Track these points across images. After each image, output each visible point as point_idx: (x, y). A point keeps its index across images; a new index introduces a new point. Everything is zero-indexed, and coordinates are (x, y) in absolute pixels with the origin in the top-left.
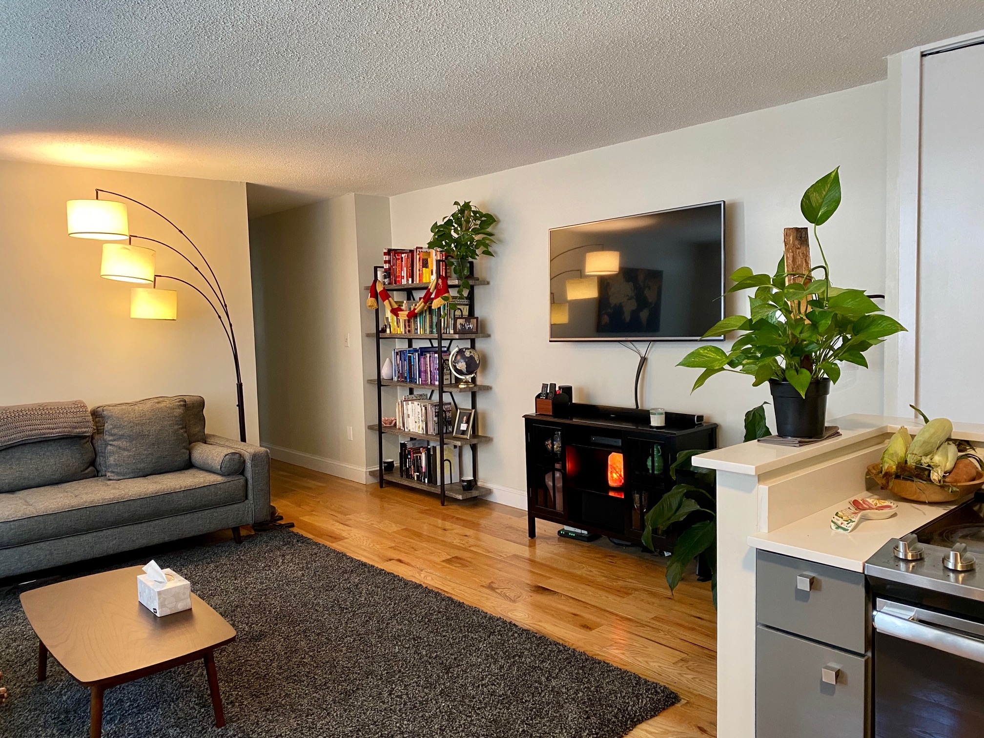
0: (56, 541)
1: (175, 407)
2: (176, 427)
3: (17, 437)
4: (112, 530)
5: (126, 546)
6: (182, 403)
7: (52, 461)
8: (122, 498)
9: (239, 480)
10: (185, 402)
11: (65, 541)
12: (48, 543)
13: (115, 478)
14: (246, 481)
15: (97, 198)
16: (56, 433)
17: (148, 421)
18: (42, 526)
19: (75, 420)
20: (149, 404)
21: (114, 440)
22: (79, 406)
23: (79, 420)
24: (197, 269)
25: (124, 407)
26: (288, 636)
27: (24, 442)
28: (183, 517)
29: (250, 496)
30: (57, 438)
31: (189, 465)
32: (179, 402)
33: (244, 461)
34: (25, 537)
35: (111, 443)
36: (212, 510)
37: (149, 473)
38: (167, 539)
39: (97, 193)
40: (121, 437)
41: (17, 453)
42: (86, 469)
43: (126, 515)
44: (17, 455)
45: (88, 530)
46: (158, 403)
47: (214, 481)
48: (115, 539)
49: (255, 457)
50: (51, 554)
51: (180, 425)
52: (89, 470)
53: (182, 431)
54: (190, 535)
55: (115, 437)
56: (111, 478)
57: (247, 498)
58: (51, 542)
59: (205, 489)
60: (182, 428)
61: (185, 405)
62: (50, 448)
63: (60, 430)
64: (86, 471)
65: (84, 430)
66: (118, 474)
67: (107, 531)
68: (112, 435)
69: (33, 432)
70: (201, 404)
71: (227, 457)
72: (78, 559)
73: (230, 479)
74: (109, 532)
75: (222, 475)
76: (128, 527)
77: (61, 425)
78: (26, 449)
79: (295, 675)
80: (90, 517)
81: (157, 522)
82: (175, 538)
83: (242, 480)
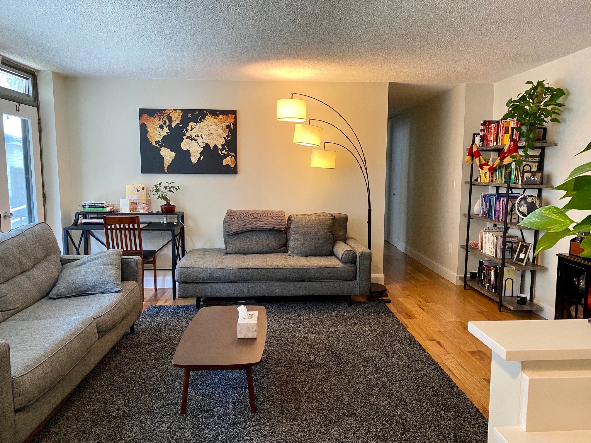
0: (252, 283)
1: (327, 219)
2: (326, 231)
3: (249, 227)
4: (279, 283)
5: (285, 294)
6: (332, 217)
7: (264, 241)
8: (285, 267)
9: (352, 267)
10: (334, 217)
11: (256, 284)
12: (247, 283)
13: (292, 255)
14: (356, 268)
15: (292, 98)
16: (267, 226)
17: (311, 225)
18: (245, 274)
19: (277, 221)
20: (314, 216)
21: (294, 234)
22: (282, 214)
23: (279, 221)
24: (347, 138)
25: (301, 216)
26: (329, 371)
27: (252, 230)
28: (317, 283)
29: (358, 278)
30: (268, 229)
31: (331, 254)
32: (330, 216)
33: (356, 256)
34: (237, 278)
35: (292, 235)
36: (334, 282)
37: (309, 255)
38: (307, 294)
39: (292, 95)
41: (249, 235)
42: (281, 248)
43: (286, 276)
45: (267, 281)
46: (319, 216)
47: (336, 266)
48: (280, 288)
49: (362, 254)
50: (249, 289)
51: (329, 230)
52: (282, 248)
53: (330, 233)
54: (320, 294)
55: (295, 233)
56: (290, 254)
57: (356, 279)
58: (249, 283)
59: (330, 269)
60: (329, 232)
61: (334, 219)
62: (264, 234)
63: (269, 225)
64: (281, 249)
65: (280, 227)
66: (294, 253)
67: (276, 283)
68: (293, 231)
69: (257, 225)
70: (345, 219)
71: (346, 252)
72: (262, 295)
75: (342, 262)
76: (287, 283)
77: (269, 223)
78: (254, 233)
79: (312, 398)
80: (267, 274)
81: (302, 283)
82: (311, 294)
83: (353, 267)
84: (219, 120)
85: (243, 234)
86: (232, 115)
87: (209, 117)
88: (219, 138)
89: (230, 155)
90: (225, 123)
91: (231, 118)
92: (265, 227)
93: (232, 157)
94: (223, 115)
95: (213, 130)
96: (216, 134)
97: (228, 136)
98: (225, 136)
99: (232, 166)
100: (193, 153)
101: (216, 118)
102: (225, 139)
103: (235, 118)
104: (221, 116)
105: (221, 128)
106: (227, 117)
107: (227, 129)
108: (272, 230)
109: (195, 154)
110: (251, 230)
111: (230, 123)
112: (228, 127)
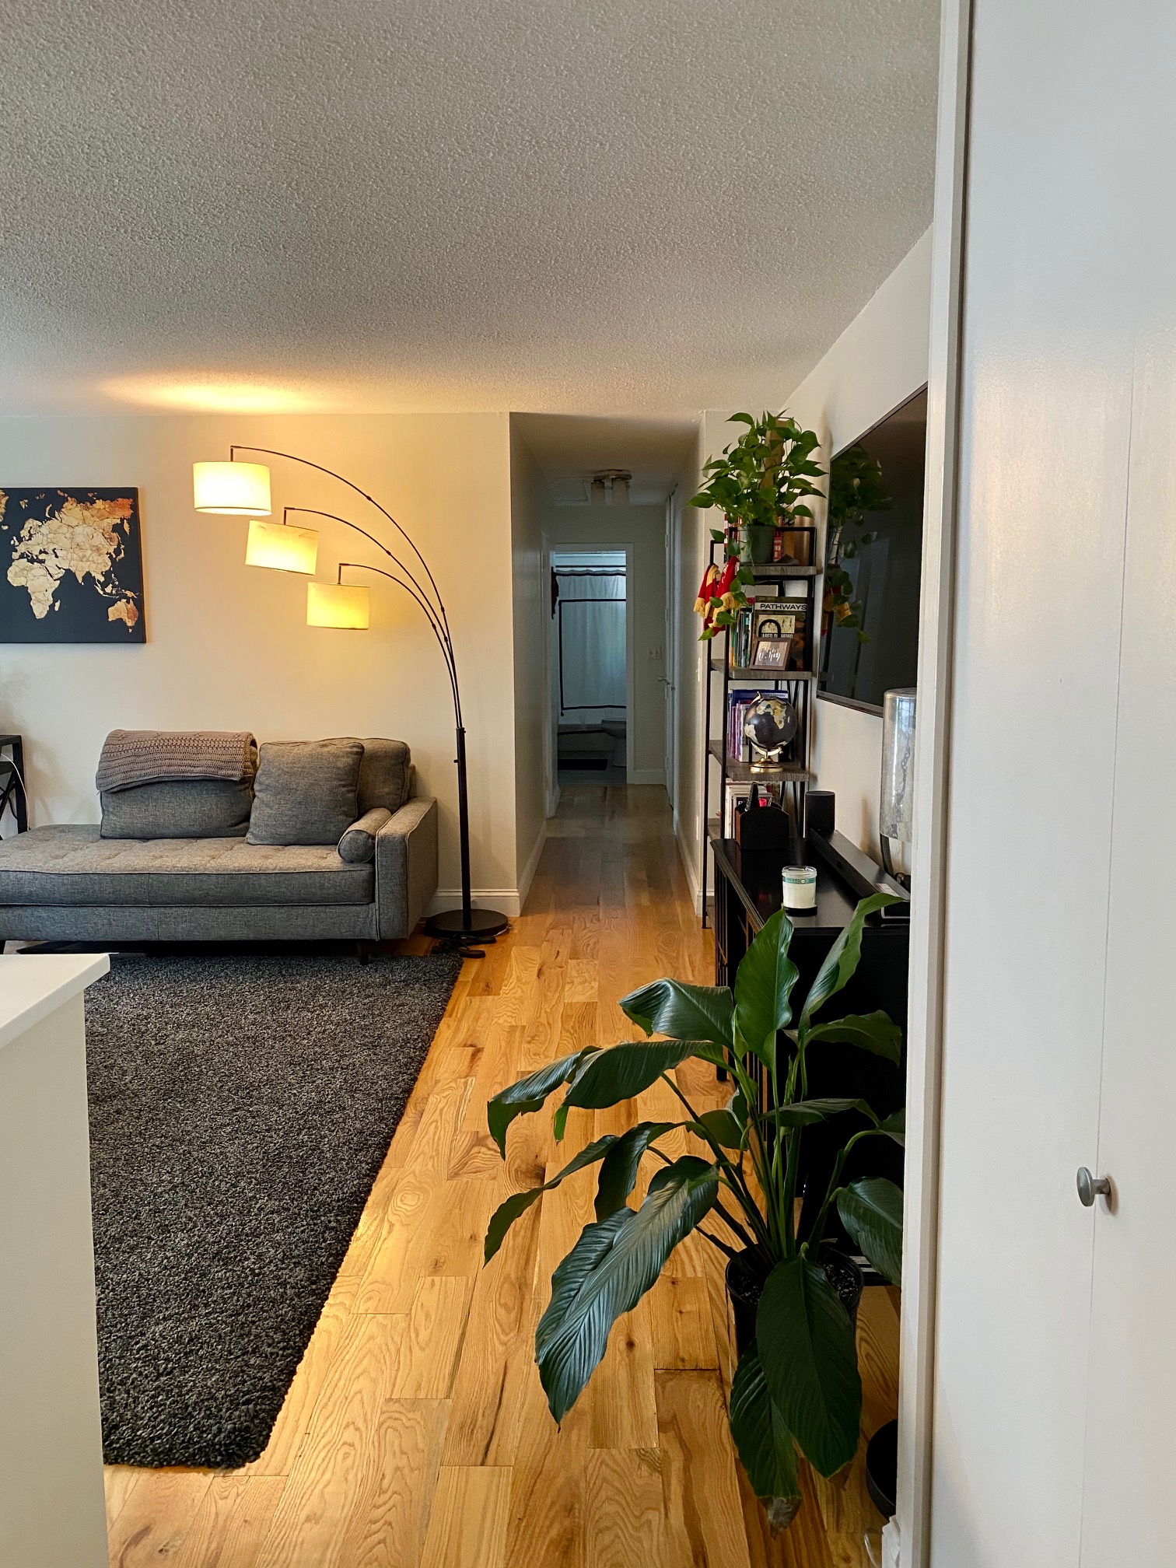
0: (117, 909)
1: (341, 754)
2: (336, 783)
3: (149, 772)
5: (199, 936)
6: (355, 749)
7: (192, 809)
9: (362, 870)
10: (363, 747)
11: (127, 912)
12: (107, 909)
13: (252, 841)
14: (374, 874)
15: (232, 460)
16: (197, 772)
17: (300, 770)
18: (96, 887)
19: (223, 758)
20: (307, 749)
21: (262, 792)
23: (228, 758)
24: (389, 553)
27: (160, 780)
30: (198, 778)
32: (353, 747)
33: (374, 846)
34: (79, 897)
35: (259, 795)
36: (319, 908)
38: (252, 936)
39: (232, 450)
40: (267, 788)
41: (155, 792)
43: (197, 893)
44: (156, 795)
45: (153, 904)
46: (323, 746)
47: (324, 868)
48: (185, 921)
49: (382, 841)
51: (344, 780)
52: (236, 826)
53: (344, 789)
54: (285, 938)
55: (265, 788)
56: (249, 841)
57: (372, 901)
60: (344, 786)
61: (360, 753)
62: (192, 791)
63: (202, 769)
65: (230, 772)
67: (177, 909)
68: (260, 784)
69: (172, 768)
71: (350, 834)
73: (348, 868)
74: (180, 911)
75: (348, 859)
76: (203, 909)
77: (204, 762)
78: (165, 788)
82: (264, 937)
83: (367, 868)
84: (95, 512)
85: (139, 791)
86: (126, 500)
87: (70, 507)
88: (95, 557)
89: (125, 596)
90: (109, 520)
91: (122, 507)
92: (192, 772)
93: (128, 602)
94: (104, 500)
95: (81, 537)
96: (88, 546)
97: (117, 551)
98: (111, 551)
99: (130, 623)
100: (37, 594)
101: (87, 509)
102: (111, 557)
103: (135, 507)
104: (99, 504)
105: (101, 531)
106: (112, 504)
107: (115, 535)
108: (210, 781)
109: (40, 596)
110: (157, 780)
111: (122, 520)
112: (117, 528)
